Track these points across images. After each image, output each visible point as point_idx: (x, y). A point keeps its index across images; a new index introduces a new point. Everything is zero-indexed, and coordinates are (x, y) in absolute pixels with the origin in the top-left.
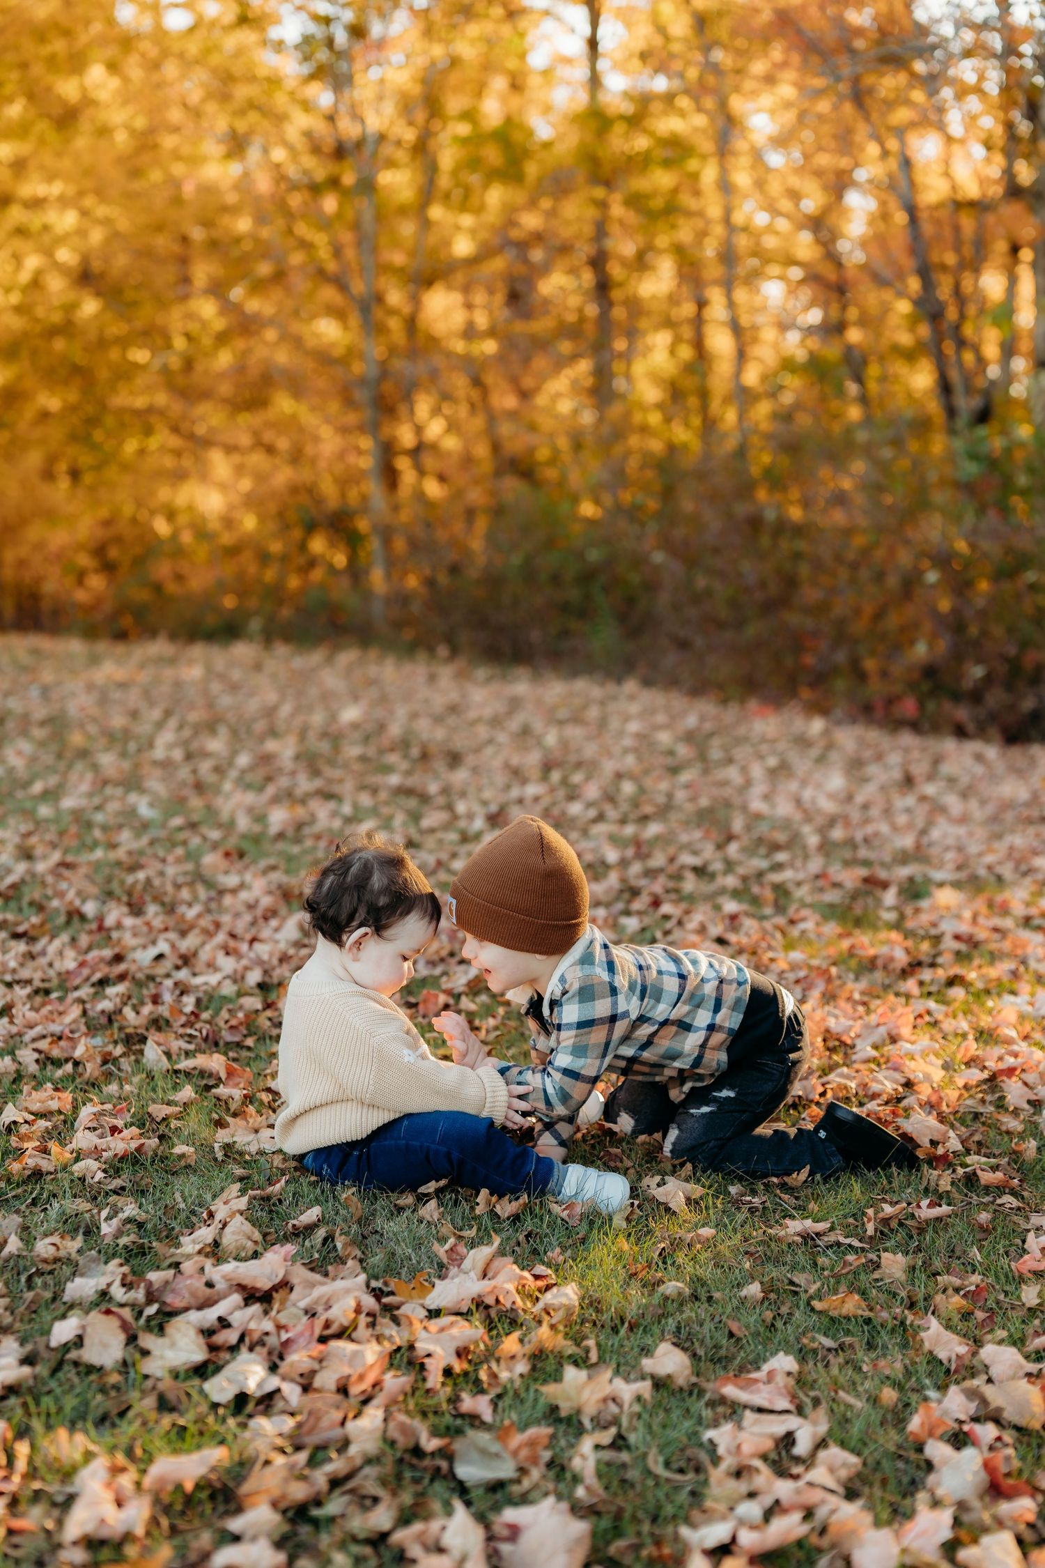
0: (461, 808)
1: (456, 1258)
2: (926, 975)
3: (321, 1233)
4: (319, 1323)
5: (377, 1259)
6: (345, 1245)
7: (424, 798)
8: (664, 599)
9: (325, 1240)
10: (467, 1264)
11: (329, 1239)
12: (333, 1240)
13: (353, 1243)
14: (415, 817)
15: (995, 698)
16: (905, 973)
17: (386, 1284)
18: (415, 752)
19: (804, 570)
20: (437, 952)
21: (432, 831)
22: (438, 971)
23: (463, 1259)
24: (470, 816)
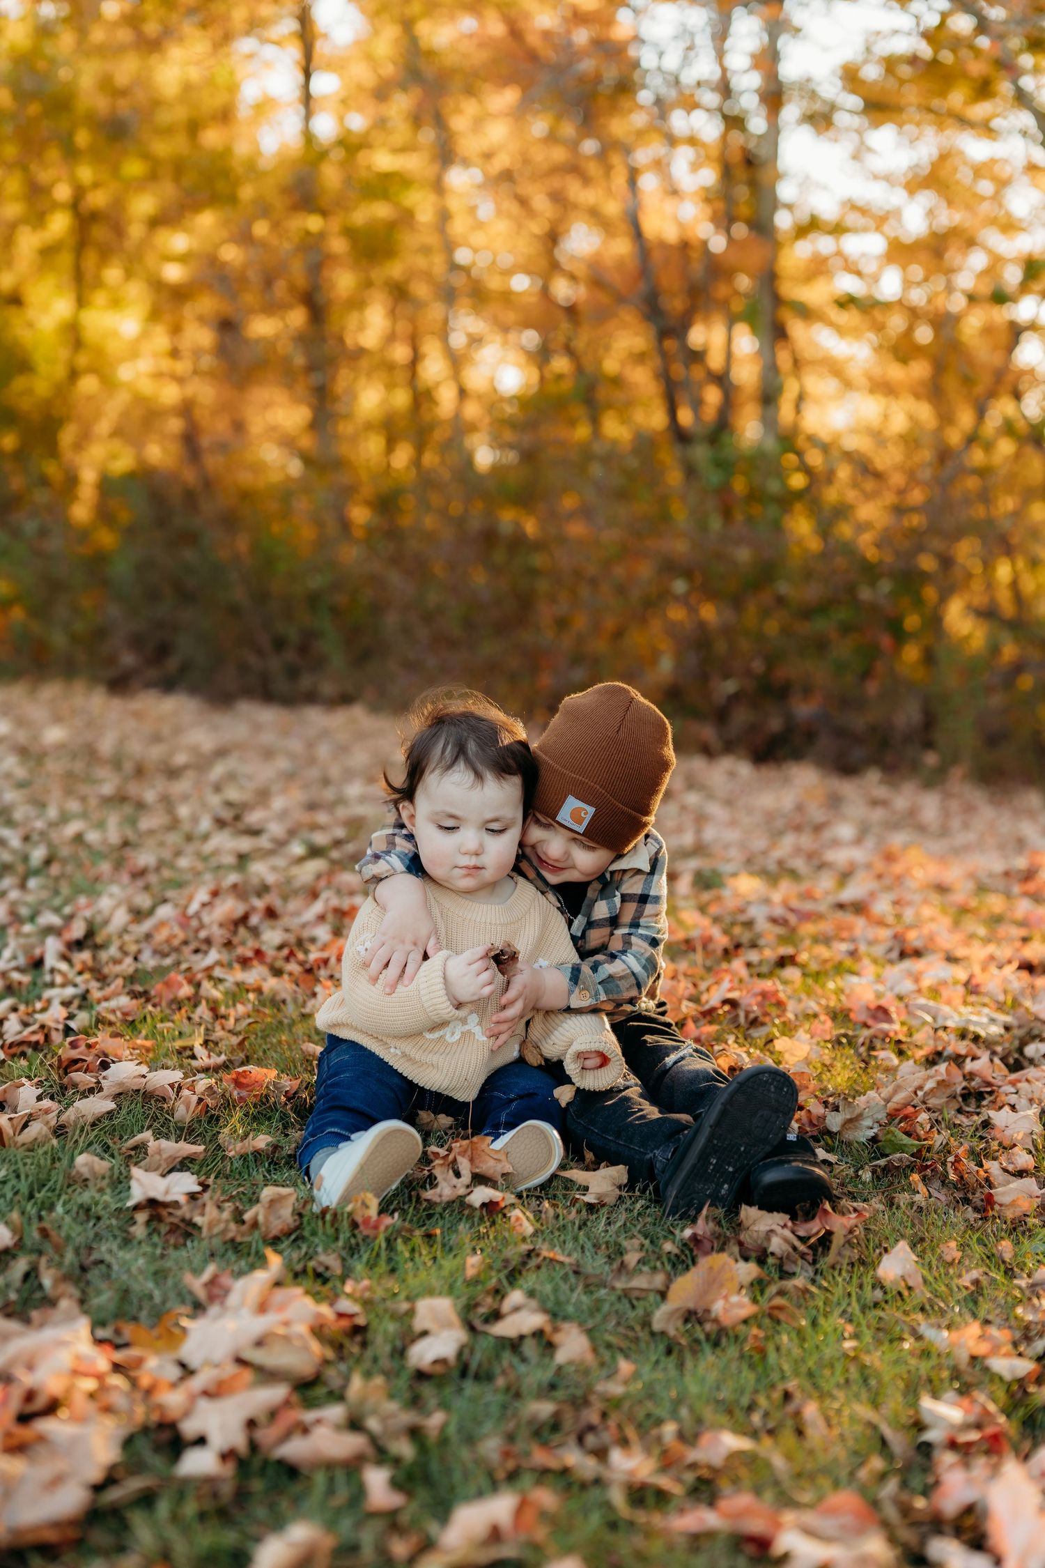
0: (184, 811)
1: (217, 1293)
2: (754, 956)
3: (20, 1266)
4: (16, 1395)
5: (105, 1298)
6: (57, 1282)
7: (141, 806)
8: (391, 620)
9: (27, 1276)
10: (233, 1299)
11: (31, 1275)
12: (37, 1277)
13: (67, 1278)
14: (132, 822)
15: (741, 717)
16: (727, 954)
17: (118, 1332)
18: (128, 767)
19: (543, 586)
20: (168, 941)
21: (151, 832)
22: (168, 961)
23: (227, 1291)
24: (195, 819)
